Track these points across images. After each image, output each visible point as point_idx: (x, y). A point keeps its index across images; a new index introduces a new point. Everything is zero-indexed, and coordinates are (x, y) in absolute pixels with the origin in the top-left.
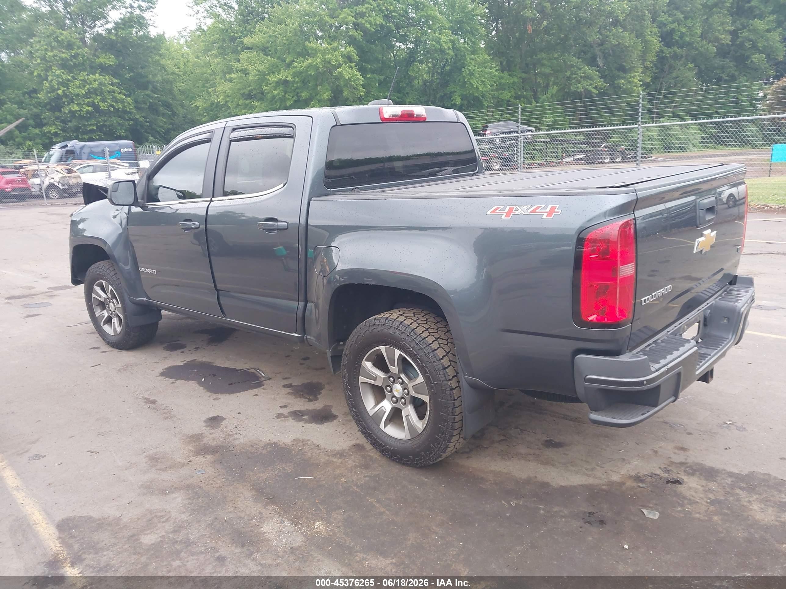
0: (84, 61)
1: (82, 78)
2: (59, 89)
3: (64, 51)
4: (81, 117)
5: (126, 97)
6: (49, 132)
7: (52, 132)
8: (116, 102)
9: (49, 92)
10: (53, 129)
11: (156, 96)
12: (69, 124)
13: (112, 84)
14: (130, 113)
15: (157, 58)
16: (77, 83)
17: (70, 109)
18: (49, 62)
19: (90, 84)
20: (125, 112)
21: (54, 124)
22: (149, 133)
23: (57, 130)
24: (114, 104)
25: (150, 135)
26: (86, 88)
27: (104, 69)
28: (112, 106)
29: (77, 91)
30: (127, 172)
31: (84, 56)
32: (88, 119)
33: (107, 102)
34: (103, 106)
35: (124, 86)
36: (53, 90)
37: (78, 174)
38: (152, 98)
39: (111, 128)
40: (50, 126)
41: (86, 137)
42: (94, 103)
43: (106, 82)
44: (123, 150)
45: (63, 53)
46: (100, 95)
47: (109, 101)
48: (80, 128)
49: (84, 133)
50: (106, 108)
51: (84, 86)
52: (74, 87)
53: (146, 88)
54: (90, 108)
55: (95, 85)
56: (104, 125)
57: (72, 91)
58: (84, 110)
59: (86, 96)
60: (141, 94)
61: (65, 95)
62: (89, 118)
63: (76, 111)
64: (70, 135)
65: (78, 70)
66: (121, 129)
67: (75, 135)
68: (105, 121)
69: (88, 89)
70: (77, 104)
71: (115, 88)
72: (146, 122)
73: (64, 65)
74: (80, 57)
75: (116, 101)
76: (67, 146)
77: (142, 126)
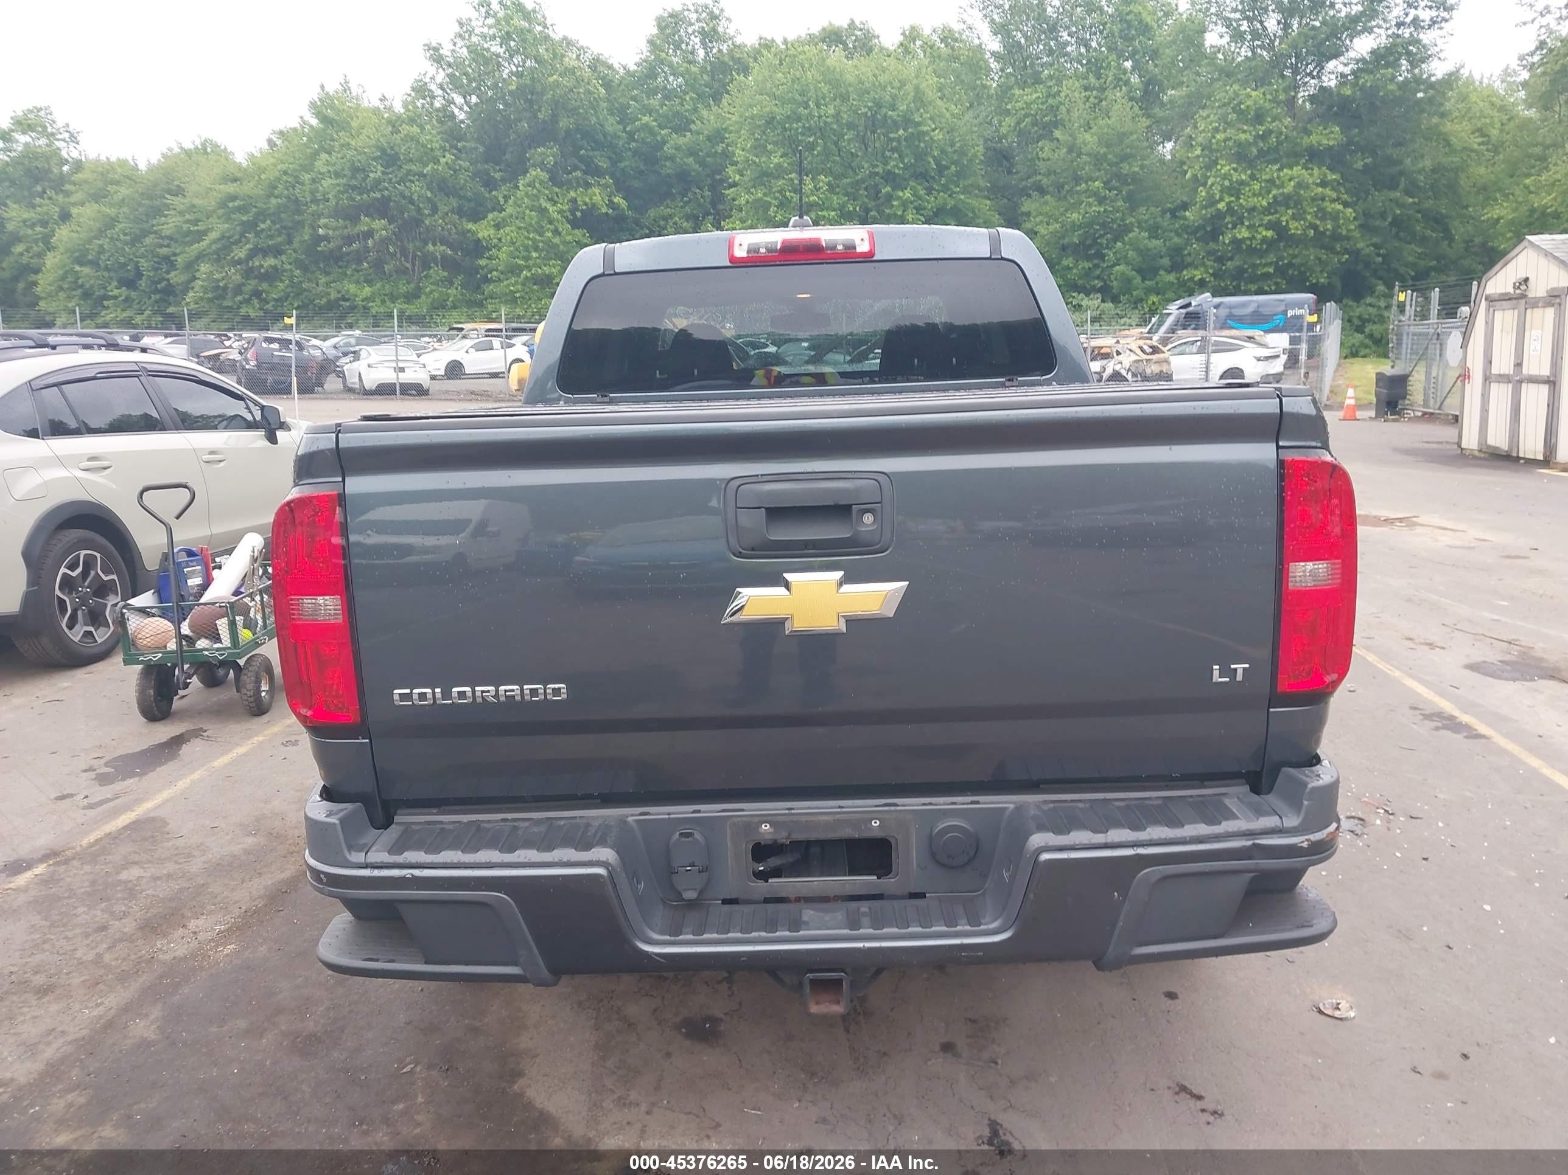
0: (1280, 143)
1: (1267, 177)
2: (1221, 199)
3: (1245, 128)
4: (1252, 251)
5: (1344, 207)
6: (1192, 279)
7: (1196, 279)
8: (1323, 219)
9: (1205, 207)
10: (1199, 273)
11: (1411, 200)
12: (1229, 263)
13: (1323, 184)
14: (1348, 238)
15: (1435, 120)
16: (1256, 187)
17: (1234, 237)
18: (1217, 151)
19: (1282, 186)
20: (1336, 237)
21: (1204, 265)
22: (1380, 278)
23: (1204, 276)
24: (1318, 222)
25: (1381, 282)
26: (1271, 196)
27: (1314, 156)
28: (1315, 227)
29: (1254, 201)
30: (1258, 356)
31: (1281, 133)
32: (1261, 254)
33: (1305, 219)
34: (1295, 228)
35: (1348, 185)
36: (1212, 202)
37: (1166, 355)
38: (1402, 206)
39: (1302, 269)
40: (1196, 268)
41: (1253, 287)
42: (1279, 222)
43: (1311, 181)
44: (1290, 313)
45: (1244, 132)
46: (1295, 207)
47: (1309, 217)
48: (1246, 271)
49: (1254, 279)
50: (1299, 232)
51: (1269, 192)
52: (1250, 194)
53: (1393, 186)
54: (1269, 234)
55: (1289, 188)
56: (1290, 265)
57: (1244, 204)
58: (1259, 236)
59: (1267, 210)
60: (1379, 199)
61: (1230, 210)
62: (1267, 251)
63: (1244, 239)
64: (1226, 285)
65: (1265, 162)
66: (1321, 272)
67: (1234, 284)
68: (1295, 256)
69: (1275, 197)
70: (1248, 227)
71: (1328, 191)
72: (1378, 255)
73: (1241, 156)
74: (1273, 135)
75: (1322, 214)
76: (1189, 305)
77: (1367, 264)
